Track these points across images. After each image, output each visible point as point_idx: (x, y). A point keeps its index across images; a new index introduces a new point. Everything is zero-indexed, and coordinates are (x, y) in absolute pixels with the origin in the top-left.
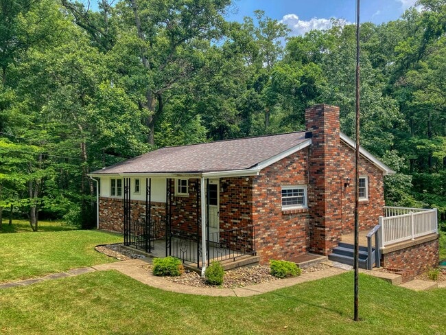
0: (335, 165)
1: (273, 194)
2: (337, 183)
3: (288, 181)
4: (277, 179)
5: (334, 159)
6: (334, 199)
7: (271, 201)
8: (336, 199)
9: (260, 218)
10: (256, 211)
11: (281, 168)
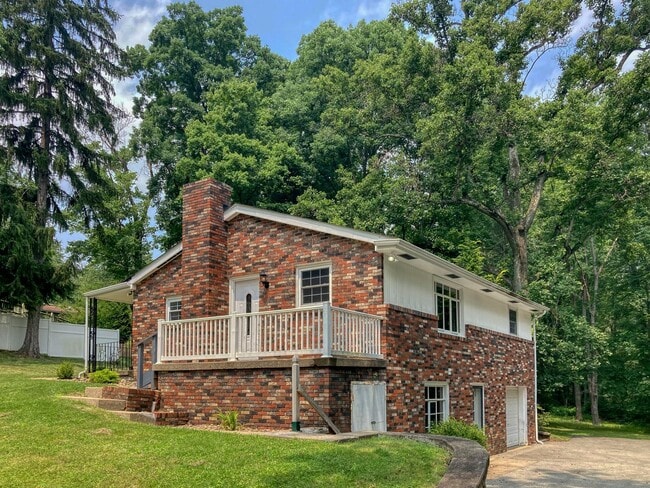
0: (199, 259)
1: (154, 308)
2: (202, 283)
3: (172, 291)
4: (159, 290)
5: (198, 252)
6: (196, 306)
7: (151, 316)
8: (201, 306)
9: (139, 334)
10: (136, 326)
11: (164, 278)
